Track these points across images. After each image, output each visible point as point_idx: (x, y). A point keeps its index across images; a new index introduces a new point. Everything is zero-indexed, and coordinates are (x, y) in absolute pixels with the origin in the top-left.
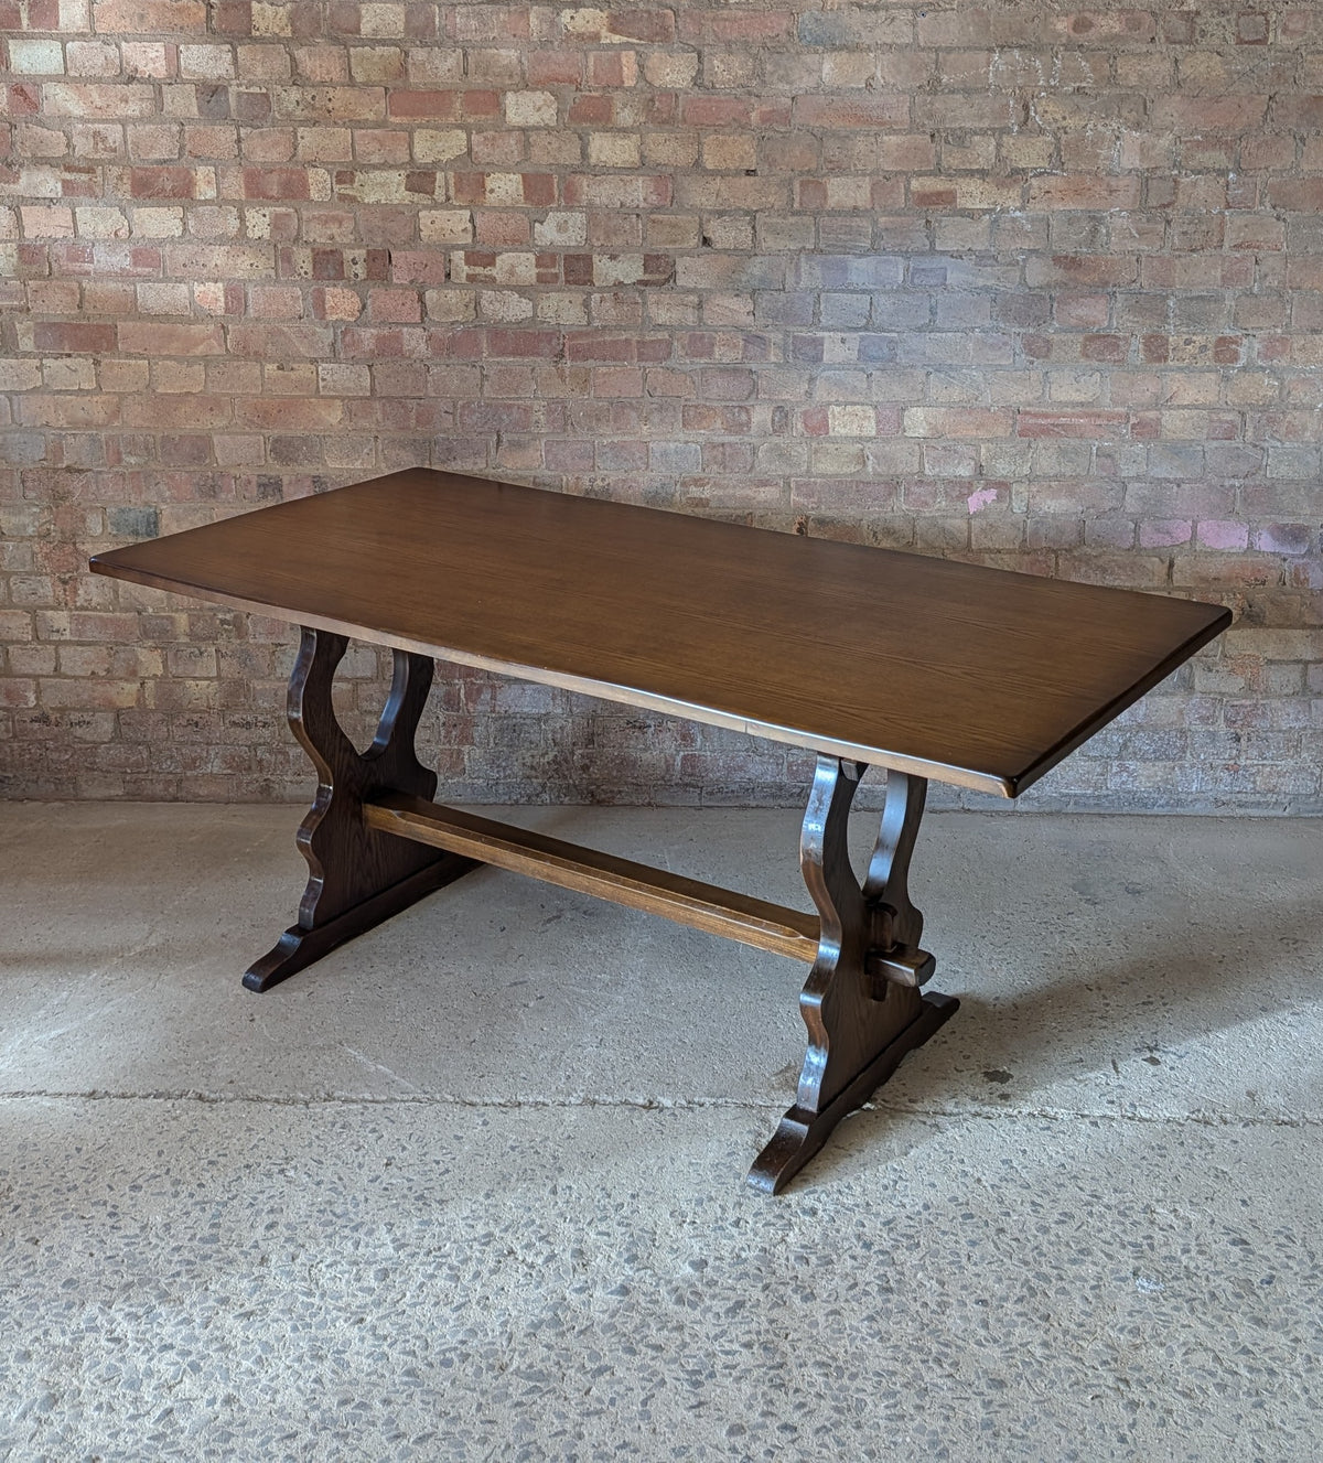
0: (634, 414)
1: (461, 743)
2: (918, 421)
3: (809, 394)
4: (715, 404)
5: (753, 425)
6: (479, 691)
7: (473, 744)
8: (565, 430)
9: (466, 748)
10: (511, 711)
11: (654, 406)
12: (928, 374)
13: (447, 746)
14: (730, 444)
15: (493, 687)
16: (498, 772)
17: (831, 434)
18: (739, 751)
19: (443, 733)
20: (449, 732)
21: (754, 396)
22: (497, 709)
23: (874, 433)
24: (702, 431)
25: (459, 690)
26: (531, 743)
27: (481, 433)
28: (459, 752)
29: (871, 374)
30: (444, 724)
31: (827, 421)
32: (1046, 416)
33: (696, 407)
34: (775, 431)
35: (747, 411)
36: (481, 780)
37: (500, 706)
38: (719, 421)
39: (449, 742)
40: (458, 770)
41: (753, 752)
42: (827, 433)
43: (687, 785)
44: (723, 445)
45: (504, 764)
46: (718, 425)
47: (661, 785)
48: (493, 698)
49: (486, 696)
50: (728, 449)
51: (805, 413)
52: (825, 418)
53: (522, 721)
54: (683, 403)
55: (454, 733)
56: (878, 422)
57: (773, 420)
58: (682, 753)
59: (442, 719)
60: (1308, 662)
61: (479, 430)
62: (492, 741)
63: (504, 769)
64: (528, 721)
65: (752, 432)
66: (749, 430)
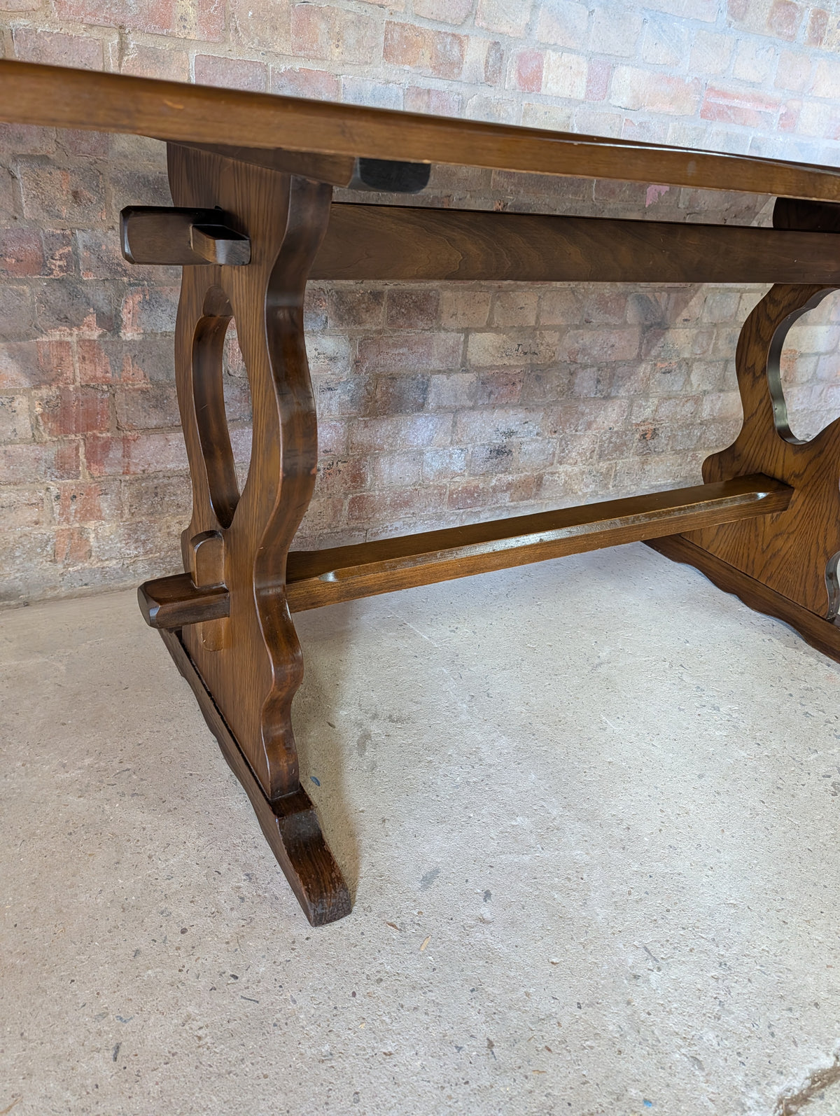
0: (323, 26)
1: (84, 518)
2: (626, 84)
3: (529, 28)
4: (426, 26)
5: (465, 66)
6: (106, 446)
7: (100, 518)
8: (225, 41)
9: (91, 525)
10: (151, 470)
11: (350, 16)
12: (645, 21)
13: (65, 526)
14: (439, 93)
15: (125, 440)
16: (136, 548)
17: (543, 91)
18: (407, 486)
19: (57, 509)
20: (65, 508)
21: (470, 21)
22: (132, 468)
23: (582, 96)
24: (407, 67)
25: (77, 449)
26: (178, 506)
27: (92, 26)
28: (82, 531)
29: (593, 11)
30: (58, 497)
31: (541, 71)
32: (724, 95)
33: (403, 26)
34: (487, 79)
35: (461, 43)
36: (114, 562)
37: (137, 464)
38: (428, 55)
39: (67, 520)
40: (82, 553)
41: (420, 485)
42: (539, 90)
43: (353, 529)
44: (429, 91)
45: (143, 537)
46: (426, 61)
47: (327, 534)
48: (127, 455)
49: (116, 453)
50: (434, 99)
51: (521, 57)
52: (540, 68)
53: (166, 481)
54: (387, 18)
55: (73, 507)
56: (589, 81)
57: (487, 62)
58: (350, 496)
59: (54, 491)
60: (822, 354)
61: (88, 20)
62: (127, 511)
63: (144, 543)
64: (174, 480)
65: (463, 77)
66: (459, 74)
